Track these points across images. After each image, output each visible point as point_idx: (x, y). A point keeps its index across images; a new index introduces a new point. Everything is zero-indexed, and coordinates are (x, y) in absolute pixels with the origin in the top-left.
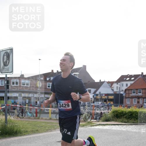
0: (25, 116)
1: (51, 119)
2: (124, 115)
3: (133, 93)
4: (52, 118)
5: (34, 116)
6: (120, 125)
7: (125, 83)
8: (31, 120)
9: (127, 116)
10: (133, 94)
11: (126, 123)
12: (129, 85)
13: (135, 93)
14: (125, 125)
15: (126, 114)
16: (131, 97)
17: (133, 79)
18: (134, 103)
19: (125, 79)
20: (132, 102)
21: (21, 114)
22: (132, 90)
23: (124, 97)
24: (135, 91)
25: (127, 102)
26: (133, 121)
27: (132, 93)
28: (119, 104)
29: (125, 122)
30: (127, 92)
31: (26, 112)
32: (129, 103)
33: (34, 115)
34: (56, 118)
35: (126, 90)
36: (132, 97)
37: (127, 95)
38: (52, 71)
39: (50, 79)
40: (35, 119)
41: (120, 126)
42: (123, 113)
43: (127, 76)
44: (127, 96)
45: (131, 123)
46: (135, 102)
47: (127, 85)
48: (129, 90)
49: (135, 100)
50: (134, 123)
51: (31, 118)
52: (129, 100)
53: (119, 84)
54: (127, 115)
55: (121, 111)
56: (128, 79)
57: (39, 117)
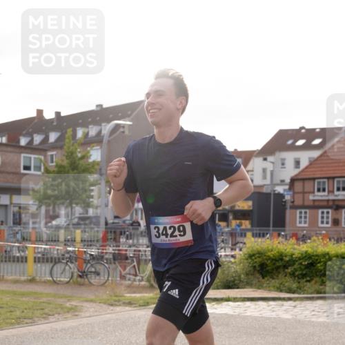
1: (32, 281)
2: (285, 267)
3: (319, 190)
4: (38, 278)
6: (274, 299)
7: (290, 157)
9: (296, 270)
10: (316, 193)
11: (294, 293)
12: (304, 163)
13: (324, 190)
14: (290, 299)
15: (292, 261)
16: (311, 203)
17: (317, 142)
18: (320, 225)
19: (290, 142)
20: (313, 222)
22: (314, 179)
23: (288, 205)
24: (324, 183)
25: (298, 220)
26: (317, 287)
27: (314, 192)
28: (271, 228)
29: (290, 291)
30: (298, 186)
32: (306, 225)
34: (51, 279)
35: (293, 180)
36: (317, 204)
37: (296, 196)
38: (40, 112)
39: (31, 142)
41: (272, 303)
42: (282, 259)
43: (297, 134)
44: (298, 202)
45: (312, 293)
46: (325, 220)
47: (297, 163)
48: (303, 180)
49: (325, 215)
50: (319, 292)
52: (303, 215)
53: (270, 158)
54: (296, 266)
55: (275, 252)
56: (301, 142)
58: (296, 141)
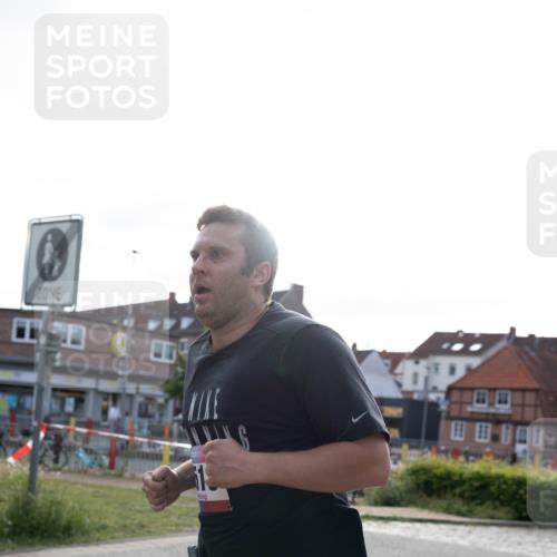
0: (66, 463)
2: (453, 487)
3: (478, 401)
5: (101, 466)
7: (444, 362)
8: (89, 481)
9: (465, 491)
10: (475, 405)
12: (460, 372)
13: (484, 402)
15: (461, 481)
16: (468, 415)
17: (476, 347)
18: (477, 440)
19: (445, 346)
20: (470, 436)
21: (51, 453)
22: (472, 389)
23: (443, 415)
24: (484, 395)
25: (454, 433)
27: (471, 403)
28: (423, 440)
30: (455, 396)
31: (72, 449)
32: (462, 439)
33: (101, 460)
35: (450, 389)
36: (476, 416)
37: (453, 406)
40: (105, 475)
42: (450, 479)
43: (453, 338)
44: (455, 412)
46: (483, 435)
47: (452, 370)
48: (462, 389)
49: (484, 429)
51: (90, 470)
52: (459, 428)
53: (423, 363)
54: (466, 487)
56: (458, 347)
57: (123, 470)
58: (453, 344)
